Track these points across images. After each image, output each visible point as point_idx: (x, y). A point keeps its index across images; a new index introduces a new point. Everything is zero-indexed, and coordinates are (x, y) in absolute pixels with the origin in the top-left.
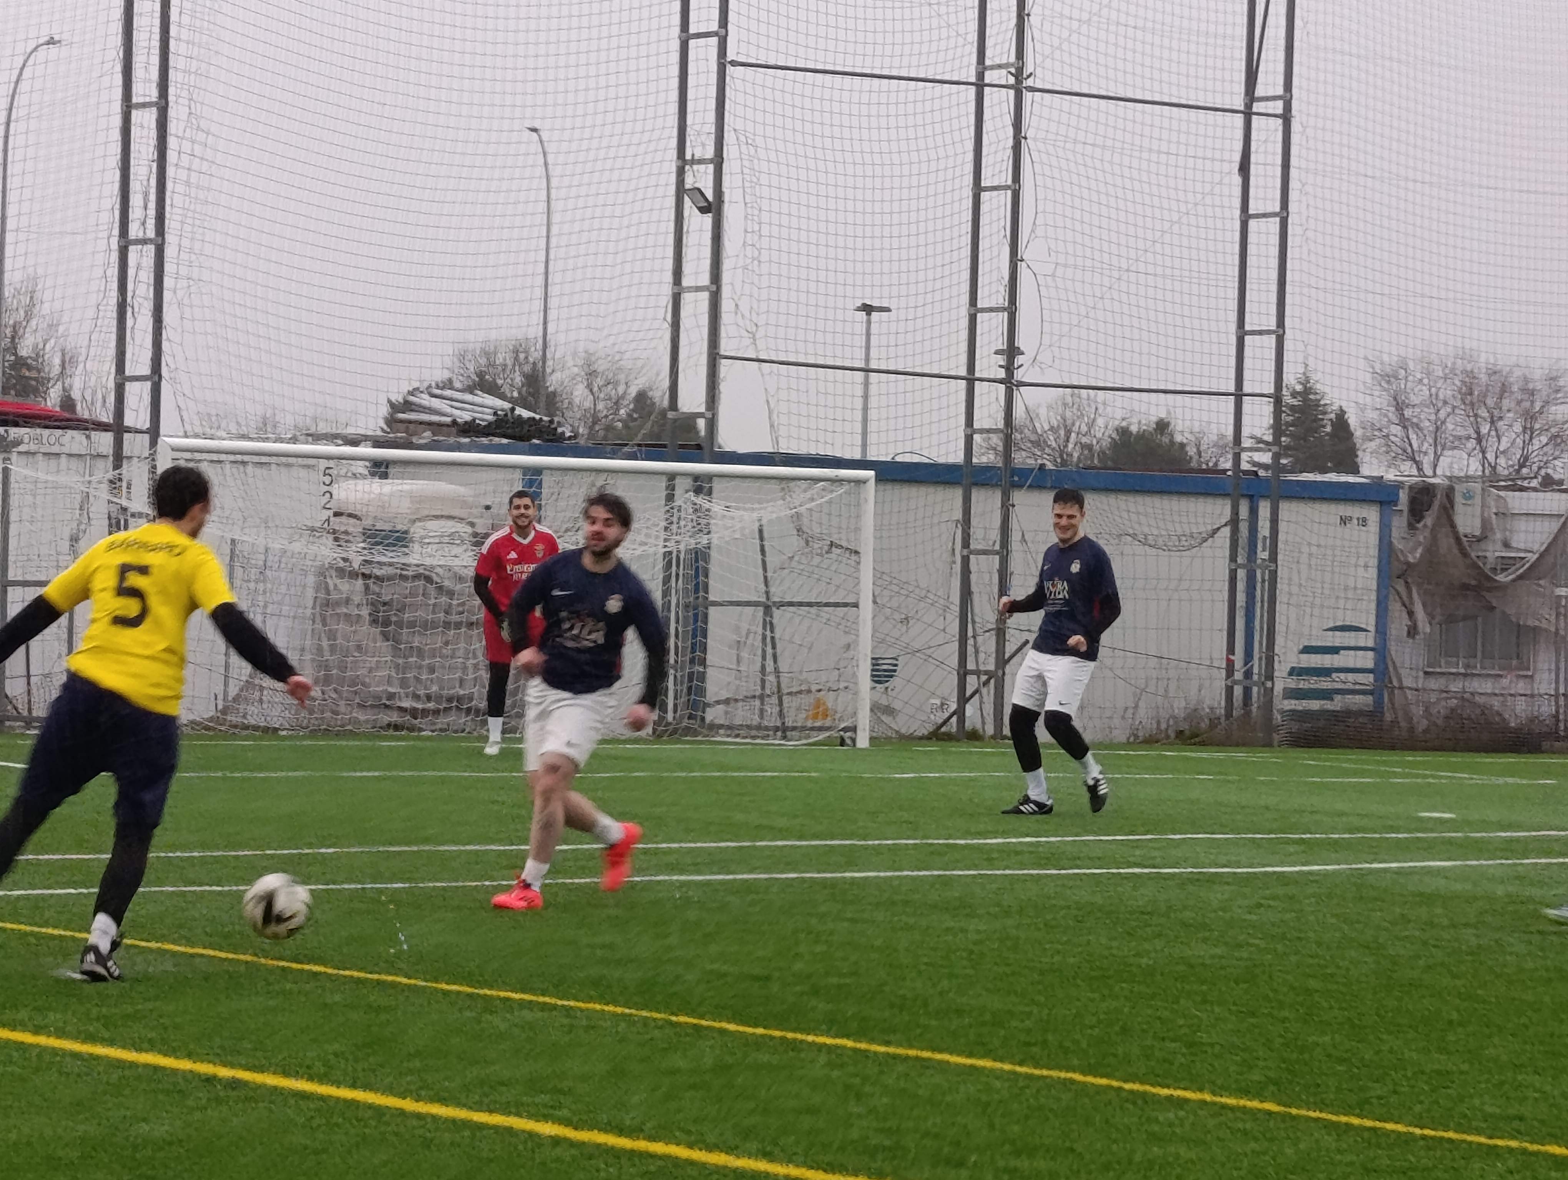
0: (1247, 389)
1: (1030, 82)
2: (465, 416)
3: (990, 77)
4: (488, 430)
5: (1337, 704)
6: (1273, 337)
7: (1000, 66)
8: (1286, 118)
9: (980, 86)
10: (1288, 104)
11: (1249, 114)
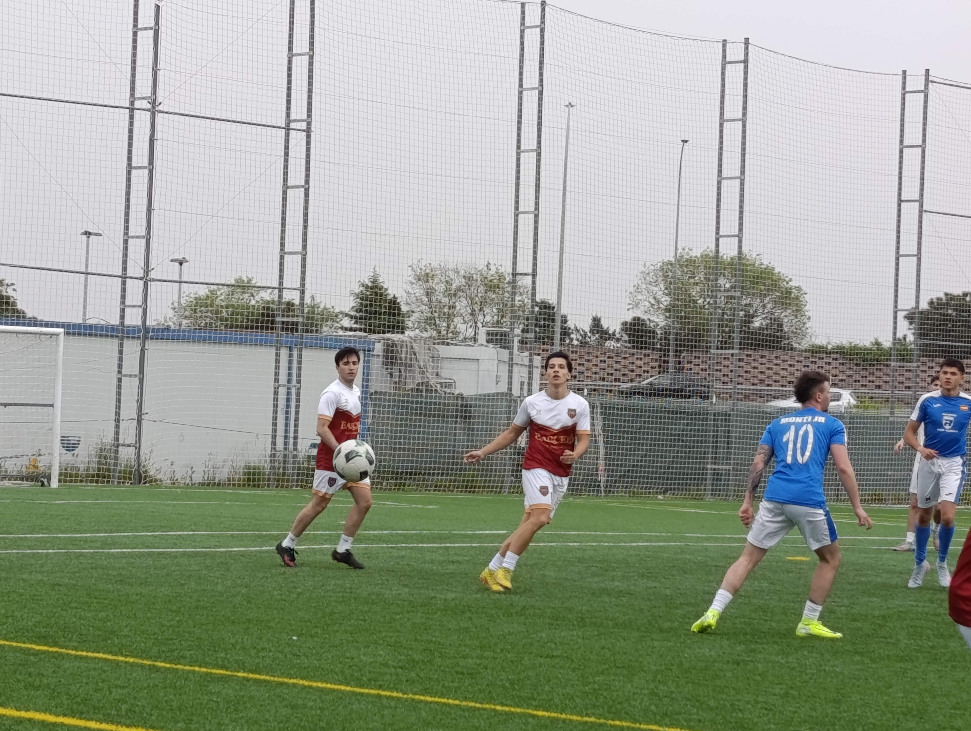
0: (285, 285)
1: (159, 108)
3: (137, 104)
6: (300, 256)
7: (143, 98)
8: (308, 131)
10: (309, 124)
11: (288, 129)
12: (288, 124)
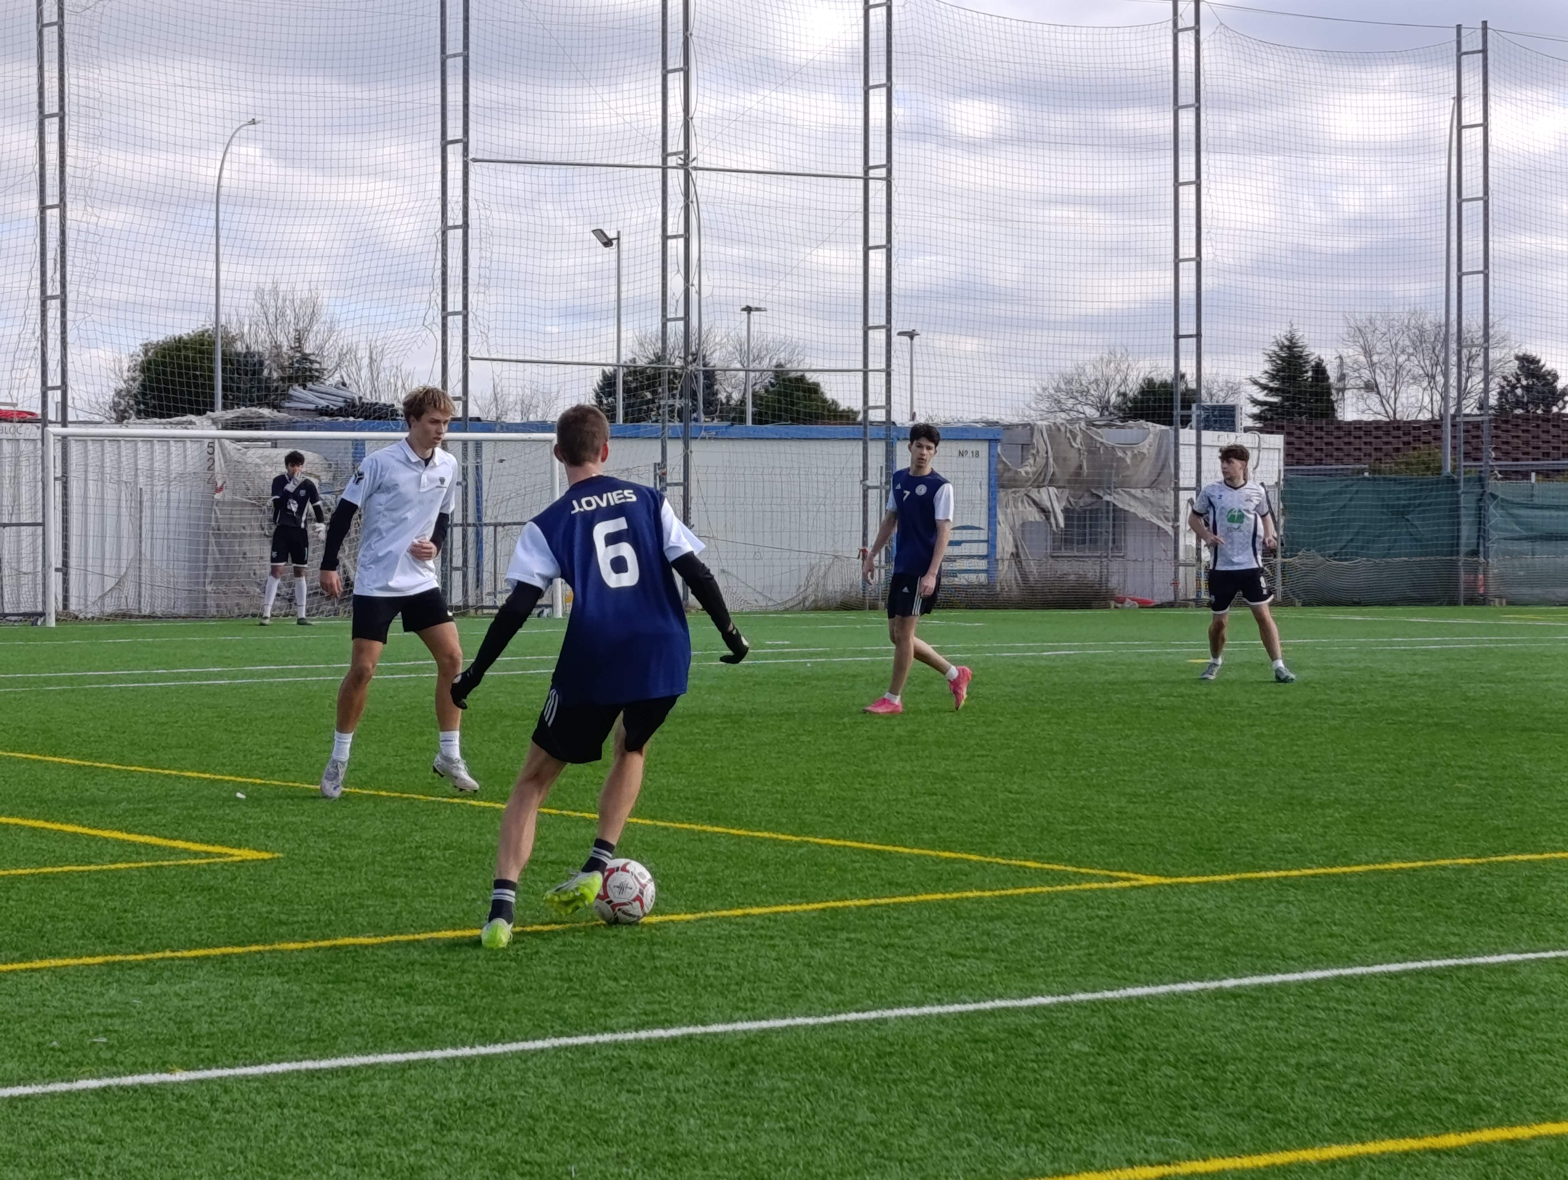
0: (871, 367)
1: (694, 164)
2: (323, 403)
3: (672, 161)
4: (341, 412)
5: (961, 580)
6: (884, 331)
7: (675, 154)
8: (888, 180)
9: (664, 168)
10: (889, 172)
11: (866, 180)
12: (866, 172)
